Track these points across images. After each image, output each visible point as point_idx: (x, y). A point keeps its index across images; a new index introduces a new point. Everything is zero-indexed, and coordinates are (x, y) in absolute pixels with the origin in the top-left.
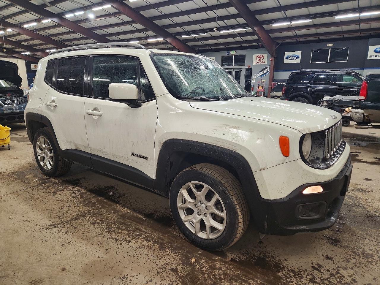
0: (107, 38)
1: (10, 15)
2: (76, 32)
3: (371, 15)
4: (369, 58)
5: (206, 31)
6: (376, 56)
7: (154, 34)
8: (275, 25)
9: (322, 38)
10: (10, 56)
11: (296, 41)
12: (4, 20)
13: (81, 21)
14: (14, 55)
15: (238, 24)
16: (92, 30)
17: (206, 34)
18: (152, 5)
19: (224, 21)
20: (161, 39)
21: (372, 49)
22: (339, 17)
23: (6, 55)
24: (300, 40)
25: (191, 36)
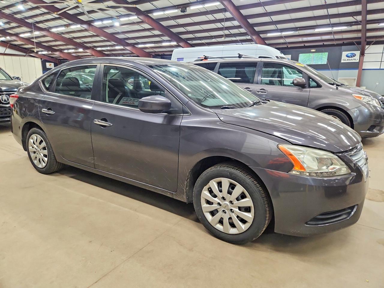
0: (126, 41)
1: (43, 21)
2: (99, 36)
3: (341, 29)
4: (342, 61)
5: (213, 37)
6: (348, 60)
7: (169, 39)
8: (269, 35)
9: (306, 45)
10: (27, 55)
11: (286, 46)
12: (35, 24)
13: (106, 27)
14: (31, 54)
15: (240, 33)
16: (114, 35)
17: (213, 40)
18: (171, 17)
19: (229, 30)
20: (174, 43)
21: (344, 54)
22: (317, 30)
23: (25, 54)
24: (289, 46)
25: (201, 41)
